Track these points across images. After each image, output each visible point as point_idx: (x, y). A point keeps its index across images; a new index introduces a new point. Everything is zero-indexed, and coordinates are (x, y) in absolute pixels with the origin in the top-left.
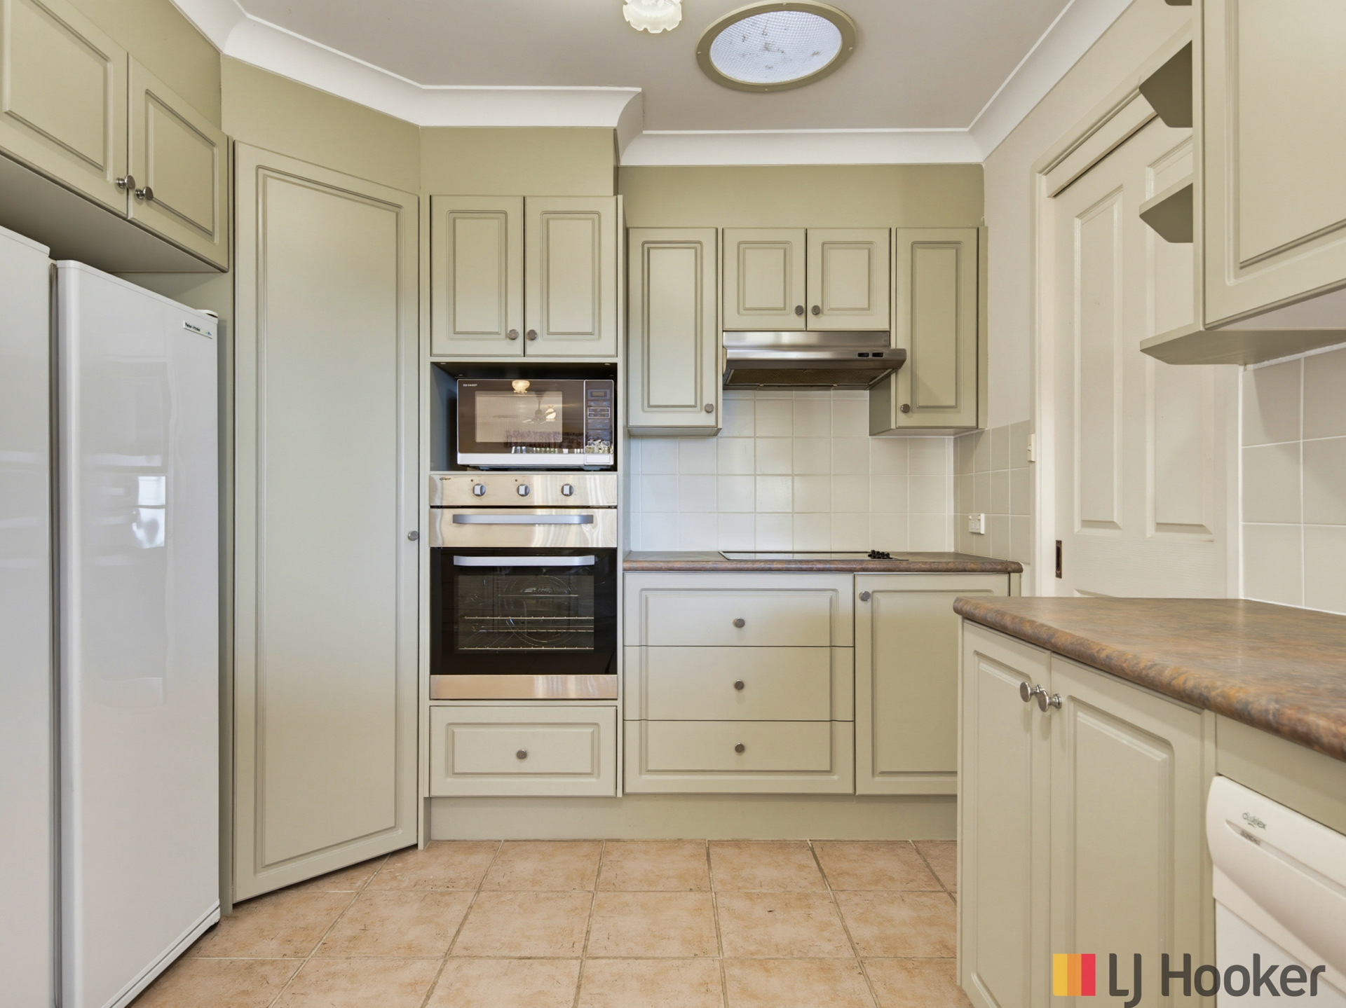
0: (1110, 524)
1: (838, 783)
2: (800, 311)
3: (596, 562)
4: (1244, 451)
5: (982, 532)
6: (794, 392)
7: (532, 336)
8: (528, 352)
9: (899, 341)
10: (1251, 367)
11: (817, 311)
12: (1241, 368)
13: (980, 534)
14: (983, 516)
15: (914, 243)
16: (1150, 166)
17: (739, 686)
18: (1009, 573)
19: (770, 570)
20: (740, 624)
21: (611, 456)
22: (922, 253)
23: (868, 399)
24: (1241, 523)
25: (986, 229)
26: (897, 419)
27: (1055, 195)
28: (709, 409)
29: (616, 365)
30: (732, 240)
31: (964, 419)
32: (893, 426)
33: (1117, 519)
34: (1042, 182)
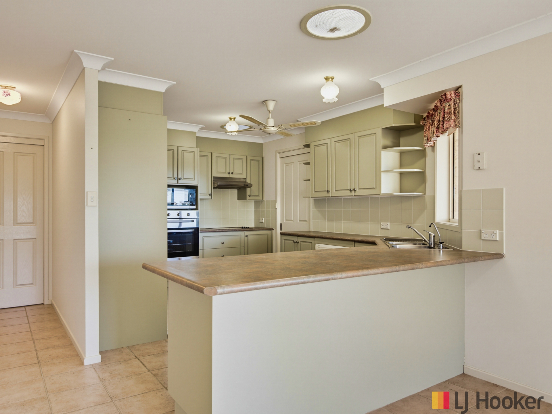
0: (291, 220)
2: (229, 173)
4: (312, 210)
5: (263, 222)
7: (180, 179)
8: (179, 182)
9: (248, 181)
10: (313, 198)
11: (232, 173)
12: (311, 198)
14: (263, 219)
15: (251, 160)
16: (299, 161)
17: (223, 256)
18: (271, 230)
19: (229, 231)
20: (223, 243)
21: (195, 206)
22: (252, 162)
23: (237, 192)
24: (312, 220)
25: (264, 158)
26: (248, 198)
27: (280, 158)
28: (210, 195)
29: (198, 186)
30: (214, 155)
31: (260, 198)
32: (247, 199)
33: (293, 219)
34: (278, 154)
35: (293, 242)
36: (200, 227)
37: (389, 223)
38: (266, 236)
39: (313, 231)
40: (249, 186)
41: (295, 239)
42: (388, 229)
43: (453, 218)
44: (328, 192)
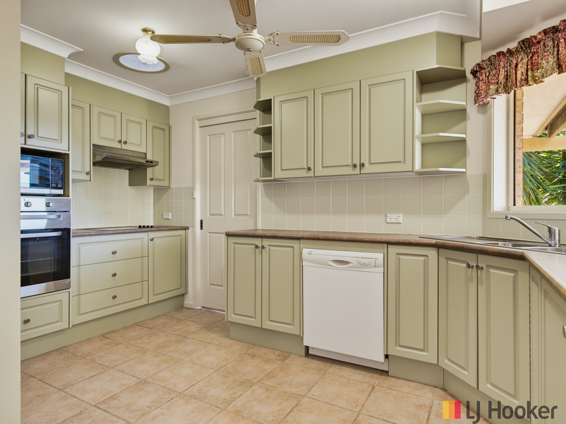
0: (220, 215)
1: (144, 302)
2: (120, 142)
3: (62, 234)
4: (261, 199)
5: (170, 218)
6: (103, 168)
7: (30, 136)
8: (27, 143)
9: (150, 157)
10: (262, 183)
11: (125, 143)
12: (260, 183)
13: (169, 219)
14: (170, 214)
15: (153, 126)
16: (234, 132)
17: (114, 275)
18: (185, 230)
19: (125, 233)
20: (114, 253)
21: (62, 190)
22: (155, 130)
23: (128, 173)
24: (260, 214)
25: (171, 127)
26: (149, 182)
27: (200, 127)
28: (88, 173)
29: (68, 154)
30: (95, 111)
31: (165, 184)
32: (148, 185)
33: (223, 213)
34: (197, 122)
35: (254, 246)
36: (73, 227)
37: (401, 215)
38: (179, 238)
39: (261, 229)
40: (152, 164)
41: (258, 242)
42: (401, 223)
43: (514, 205)
44: (309, 169)
